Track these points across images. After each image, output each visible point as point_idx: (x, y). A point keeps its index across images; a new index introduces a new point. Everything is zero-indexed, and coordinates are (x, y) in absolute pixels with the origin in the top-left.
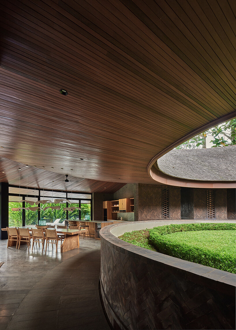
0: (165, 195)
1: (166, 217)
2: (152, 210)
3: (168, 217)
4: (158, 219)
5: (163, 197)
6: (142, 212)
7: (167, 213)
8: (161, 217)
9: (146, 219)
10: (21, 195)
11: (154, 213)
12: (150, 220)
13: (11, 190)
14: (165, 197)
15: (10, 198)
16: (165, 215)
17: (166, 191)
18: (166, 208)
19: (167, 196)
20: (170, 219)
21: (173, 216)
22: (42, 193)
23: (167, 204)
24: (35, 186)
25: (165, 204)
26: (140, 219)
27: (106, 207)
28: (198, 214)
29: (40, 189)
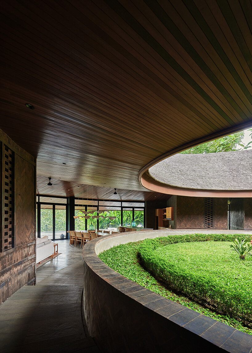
0: (208, 204)
1: (209, 226)
2: (193, 219)
3: (211, 226)
4: (199, 228)
5: (206, 206)
6: (181, 221)
7: (211, 222)
8: (203, 226)
9: (186, 228)
10: (84, 206)
11: (195, 222)
12: (190, 229)
13: (77, 202)
14: (208, 206)
15: (76, 207)
16: (209, 224)
17: (209, 200)
18: (210, 218)
19: (211, 205)
20: (214, 228)
21: (218, 226)
22: (101, 203)
23: (211, 213)
24: (95, 197)
25: (208, 213)
26: (179, 228)
27: (158, 215)
28: (249, 224)
29: (99, 200)
